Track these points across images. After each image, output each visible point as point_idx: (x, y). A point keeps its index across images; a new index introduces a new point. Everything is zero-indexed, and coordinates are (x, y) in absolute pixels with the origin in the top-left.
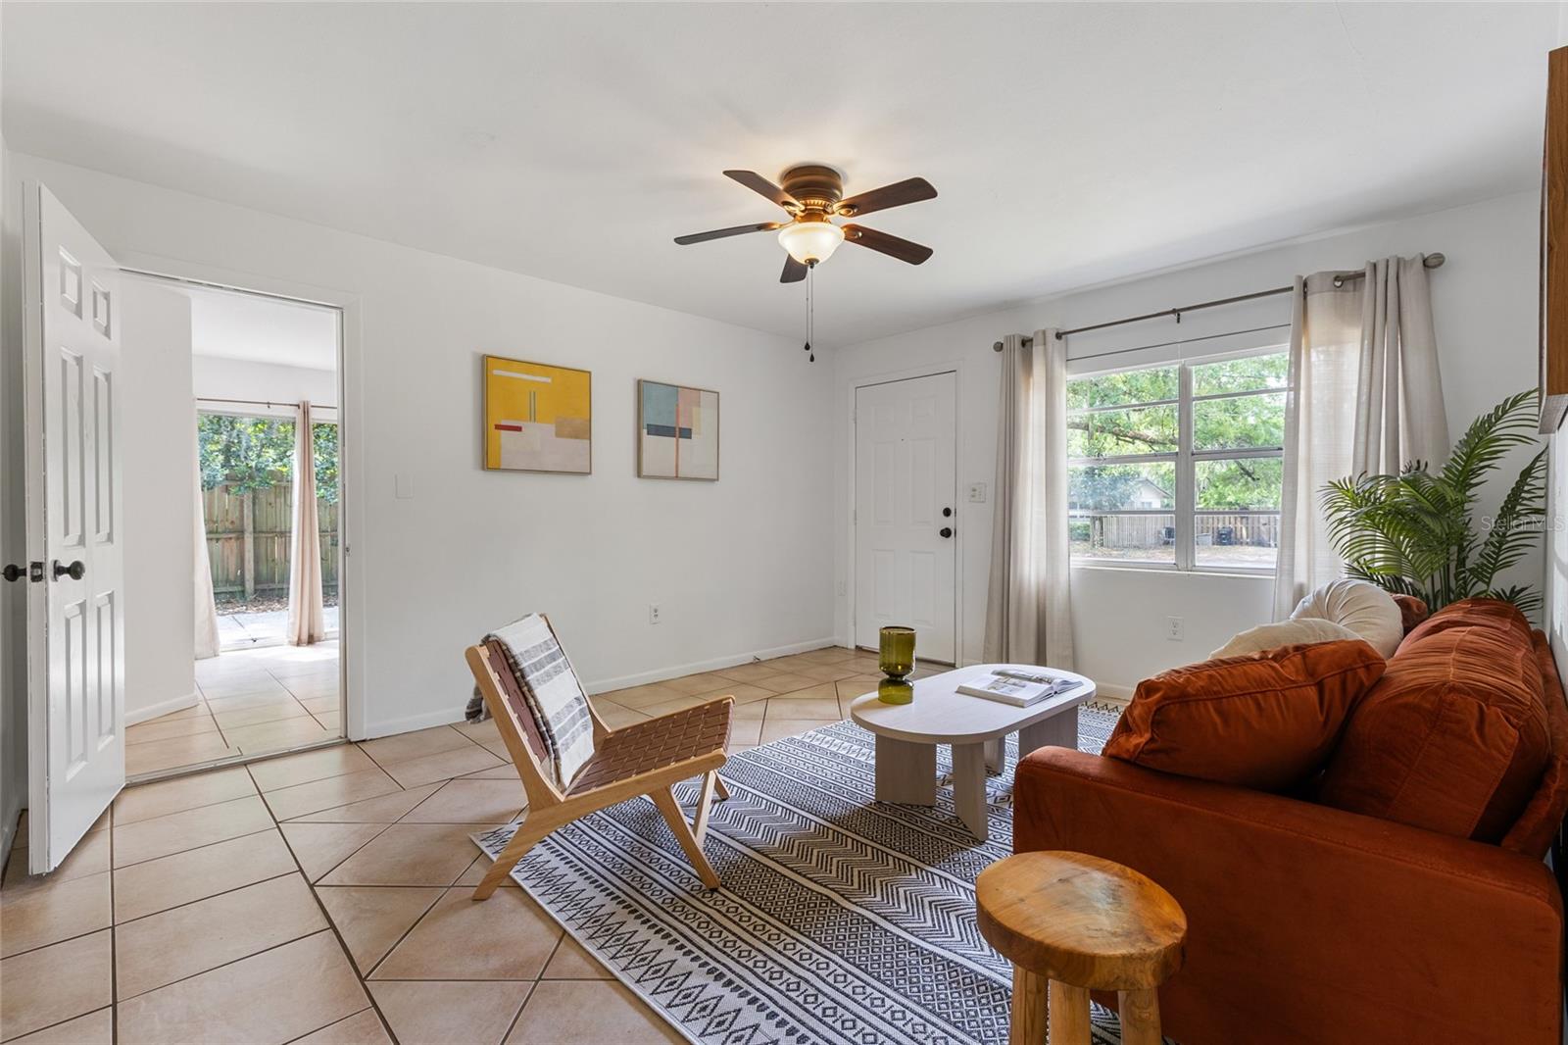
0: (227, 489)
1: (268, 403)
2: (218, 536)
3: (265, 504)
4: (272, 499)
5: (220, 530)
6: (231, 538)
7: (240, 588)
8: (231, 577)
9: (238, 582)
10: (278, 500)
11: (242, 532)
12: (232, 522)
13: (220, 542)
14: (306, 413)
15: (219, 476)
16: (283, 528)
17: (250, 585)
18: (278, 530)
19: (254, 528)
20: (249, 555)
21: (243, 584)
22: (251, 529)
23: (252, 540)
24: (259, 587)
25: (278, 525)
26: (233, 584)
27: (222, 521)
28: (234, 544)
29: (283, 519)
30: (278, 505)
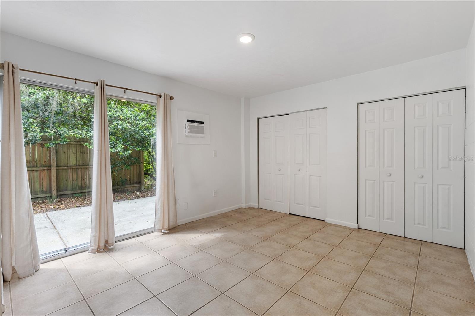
0: (42, 145)
1: (76, 79)
2: (38, 169)
3: (62, 152)
4: (65, 150)
5: (38, 166)
6: (44, 170)
7: (49, 195)
8: (45, 189)
9: (48, 191)
10: (69, 150)
11: (50, 166)
12: (45, 162)
13: (39, 172)
14: (102, 89)
15: (38, 136)
16: (71, 164)
17: (54, 193)
18: (69, 165)
19: (57, 164)
20: (54, 178)
21: (50, 192)
22: (55, 165)
23: (55, 170)
24: (60, 193)
25: (69, 162)
26: (46, 192)
27: (39, 161)
28: (46, 172)
29: (71, 160)
30: (69, 153)
